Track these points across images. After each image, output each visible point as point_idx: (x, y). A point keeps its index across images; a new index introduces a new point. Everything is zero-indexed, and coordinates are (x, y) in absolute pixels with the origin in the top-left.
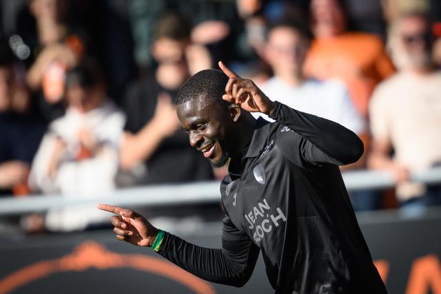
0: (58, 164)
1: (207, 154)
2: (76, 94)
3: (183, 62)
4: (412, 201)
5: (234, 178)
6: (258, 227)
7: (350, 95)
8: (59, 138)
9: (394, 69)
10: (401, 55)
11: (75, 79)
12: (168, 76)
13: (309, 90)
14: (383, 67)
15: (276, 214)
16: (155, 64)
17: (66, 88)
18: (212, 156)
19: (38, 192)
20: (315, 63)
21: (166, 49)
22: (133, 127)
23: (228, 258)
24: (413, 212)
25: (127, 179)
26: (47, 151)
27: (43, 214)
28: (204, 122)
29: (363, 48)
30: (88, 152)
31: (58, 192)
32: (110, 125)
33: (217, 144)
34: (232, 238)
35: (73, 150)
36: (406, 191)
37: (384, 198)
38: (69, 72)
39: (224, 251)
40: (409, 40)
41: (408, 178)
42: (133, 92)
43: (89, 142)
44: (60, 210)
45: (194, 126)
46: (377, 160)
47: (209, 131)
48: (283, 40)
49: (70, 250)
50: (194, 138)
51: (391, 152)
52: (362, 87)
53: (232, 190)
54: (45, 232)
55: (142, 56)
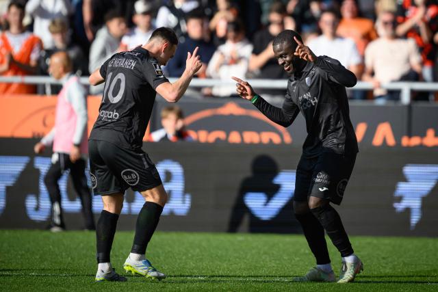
0: (221, 65)
1: (286, 69)
2: (231, 34)
3: (282, 24)
4: (380, 97)
5: (295, 79)
6: (304, 104)
7: (356, 46)
8: (222, 54)
9: (378, 36)
10: (382, 30)
11: (231, 27)
12: (274, 30)
13: (338, 42)
14: (373, 35)
15: (314, 100)
16: (269, 23)
17: (227, 31)
18: (289, 70)
19: (210, 77)
20: (341, 30)
21: (275, 17)
22: (256, 52)
23: (284, 113)
24: (380, 102)
25: (250, 75)
26: (216, 58)
27: (211, 87)
28: (286, 54)
29: (365, 25)
30: (235, 61)
31: (219, 78)
32: (246, 50)
33: (291, 65)
34: (289, 104)
35: (228, 59)
36: (378, 92)
37: (367, 95)
38: (229, 23)
39: (283, 110)
40: (386, 23)
41: (379, 86)
42: (258, 36)
43: (235, 56)
44: (219, 87)
45: (281, 56)
46: (366, 77)
47: (288, 59)
48: (327, 18)
49: (221, 105)
50: (281, 61)
51: (372, 74)
52: (362, 43)
53: (294, 85)
54: (211, 96)
55: (264, 19)
